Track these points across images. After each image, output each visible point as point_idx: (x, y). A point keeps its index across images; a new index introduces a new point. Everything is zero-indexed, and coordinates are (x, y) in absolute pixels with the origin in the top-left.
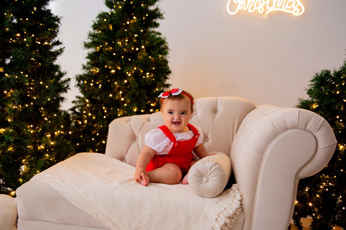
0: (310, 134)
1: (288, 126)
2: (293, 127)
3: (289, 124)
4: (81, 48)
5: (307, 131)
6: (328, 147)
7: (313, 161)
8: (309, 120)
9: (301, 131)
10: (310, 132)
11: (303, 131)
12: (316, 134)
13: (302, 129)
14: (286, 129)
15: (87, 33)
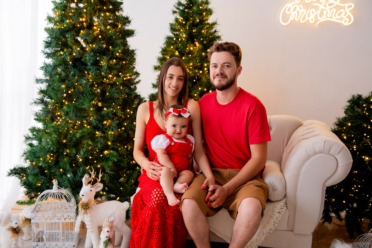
0: (332, 157)
1: (317, 152)
2: (321, 152)
3: (317, 150)
4: (151, 71)
5: (330, 154)
6: (346, 165)
7: (335, 175)
8: (331, 147)
9: (326, 155)
10: (332, 155)
11: (328, 155)
12: (336, 157)
13: (327, 154)
14: (316, 154)
15: (156, 57)
